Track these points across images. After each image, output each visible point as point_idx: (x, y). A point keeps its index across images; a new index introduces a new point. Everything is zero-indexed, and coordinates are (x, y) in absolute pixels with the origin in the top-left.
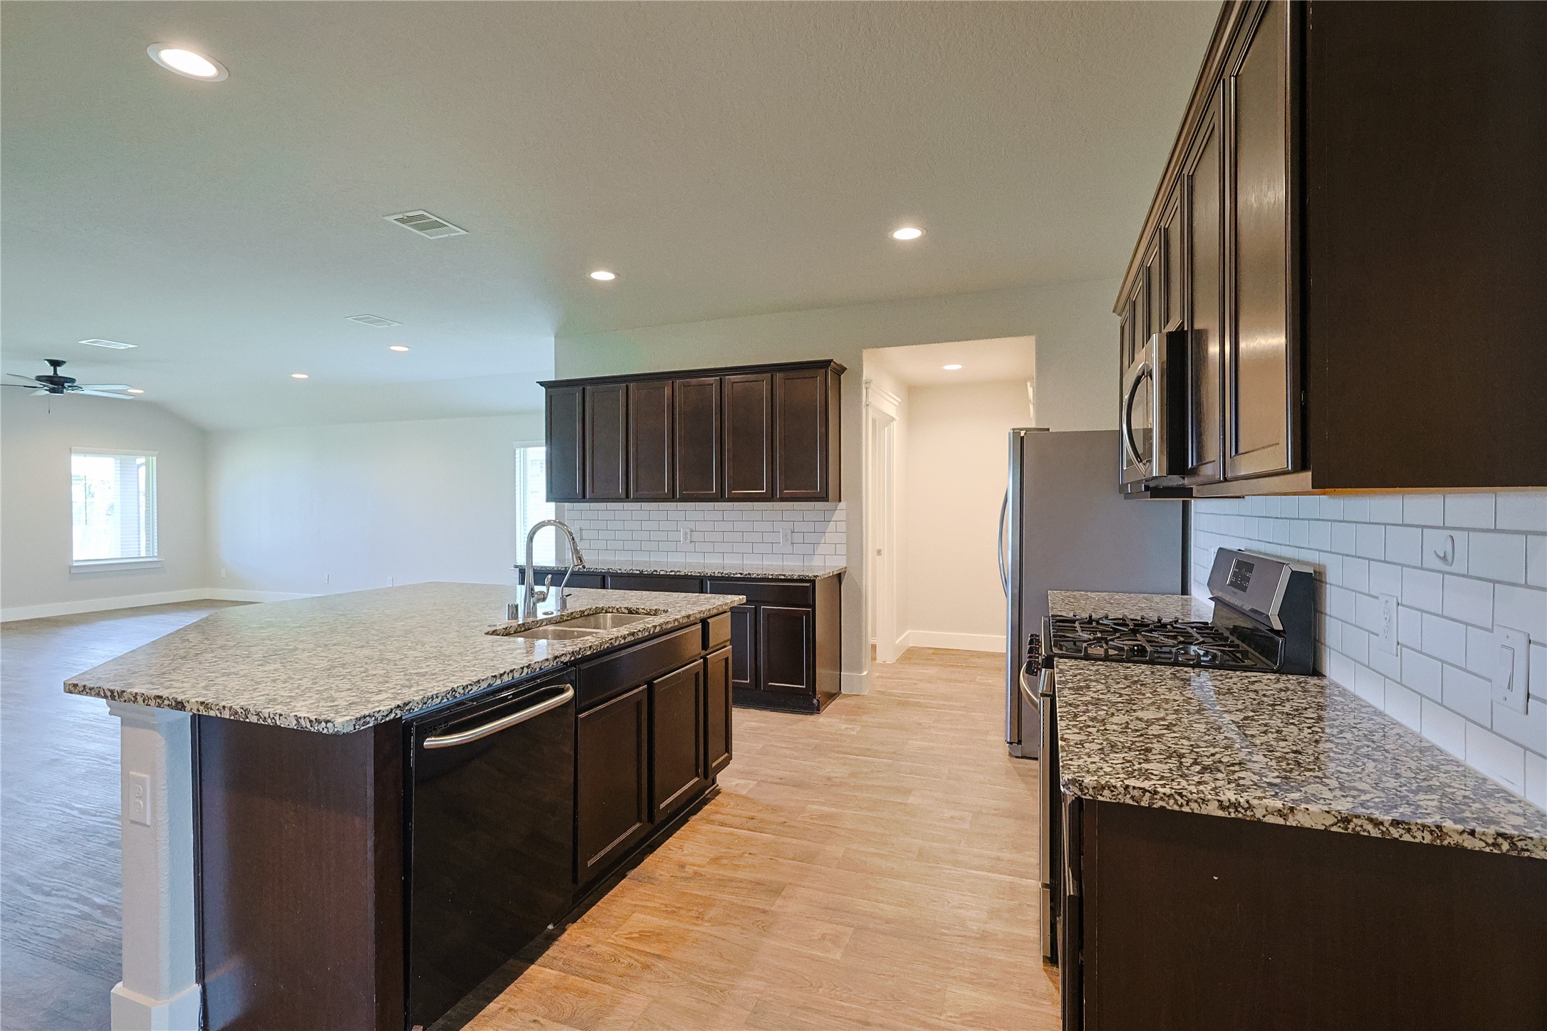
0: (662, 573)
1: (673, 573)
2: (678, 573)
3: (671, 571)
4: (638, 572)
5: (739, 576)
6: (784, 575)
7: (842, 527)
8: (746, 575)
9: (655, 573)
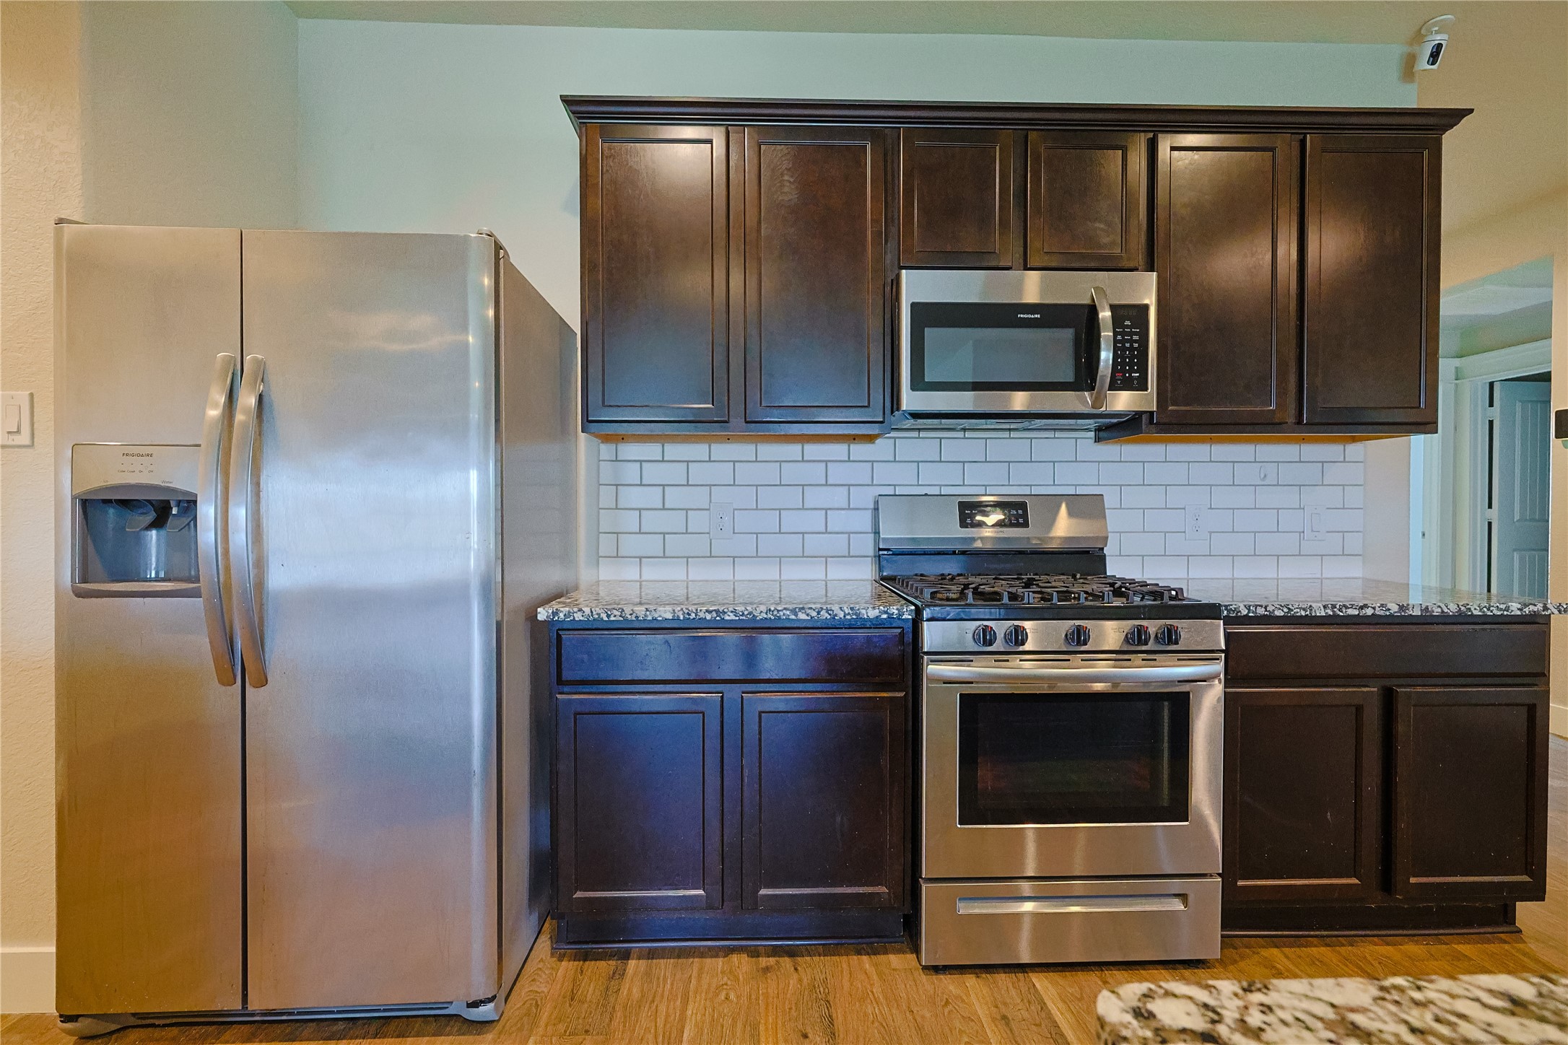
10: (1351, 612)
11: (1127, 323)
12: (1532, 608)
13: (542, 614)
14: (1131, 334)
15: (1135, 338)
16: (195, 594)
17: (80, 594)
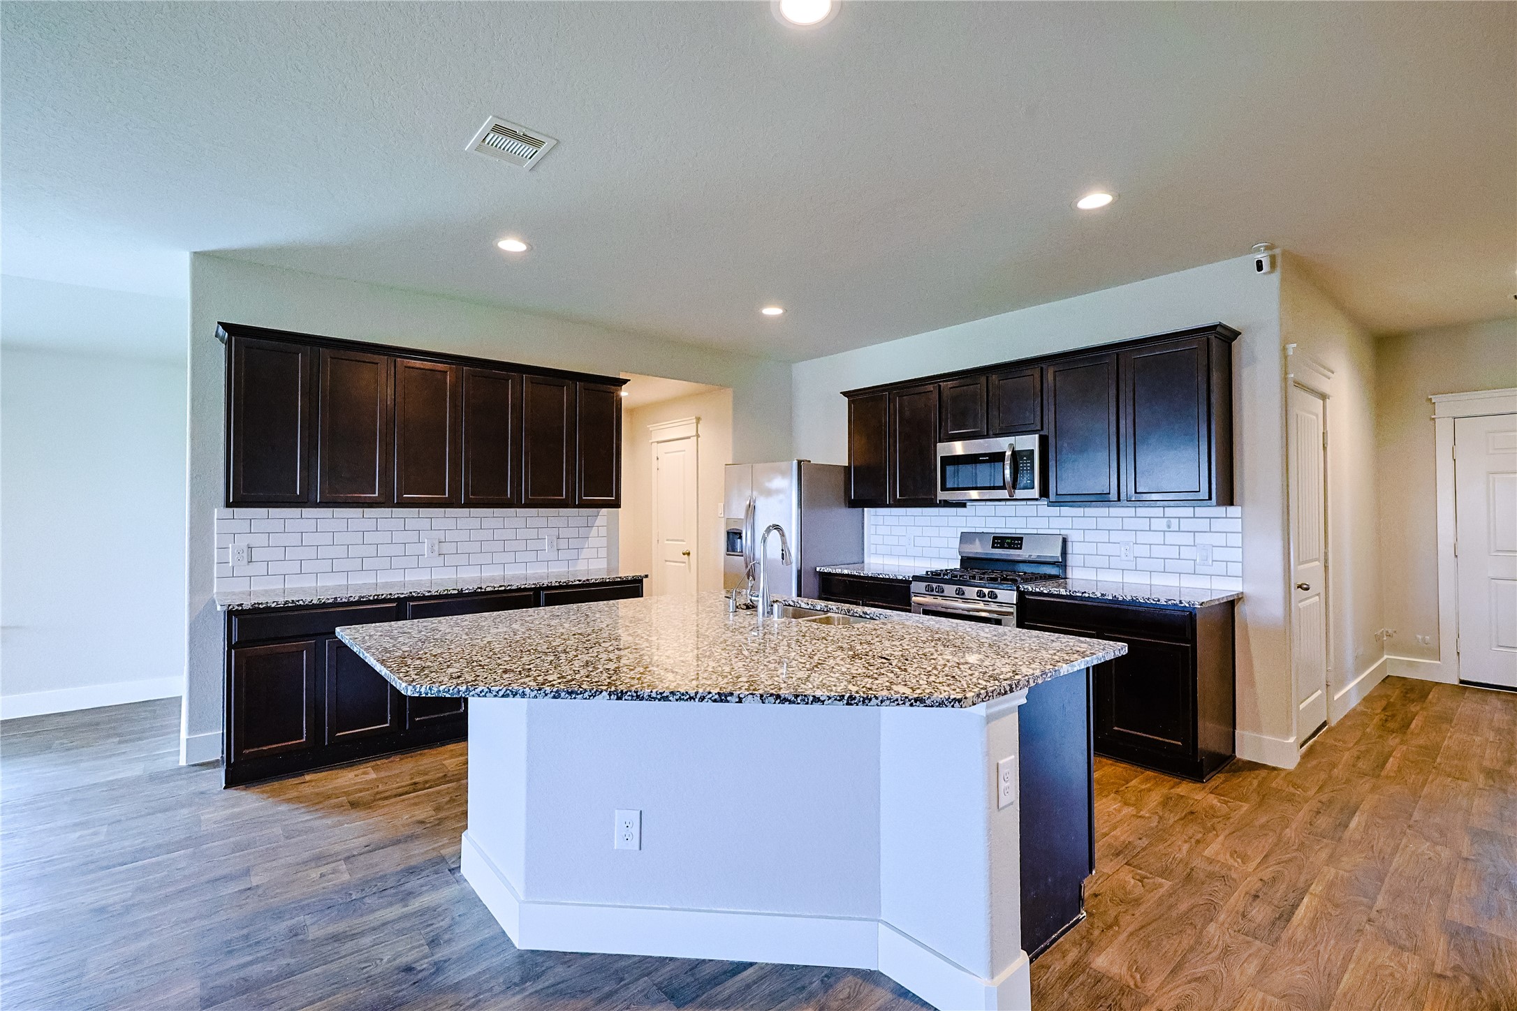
0: (488, 589)
1: (503, 588)
2: (509, 588)
3: (501, 586)
4: (456, 592)
5: (577, 582)
6: (620, 578)
7: (603, 531)
8: (584, 581)
9: (479, 590)
10: (1078, 594)
11: (1025, 458)
12: (1173, 602)
13: (818, 569)
14: (1026, 463)
15: (1029, 465)
16: (742, 556)
17: (728, 555)
